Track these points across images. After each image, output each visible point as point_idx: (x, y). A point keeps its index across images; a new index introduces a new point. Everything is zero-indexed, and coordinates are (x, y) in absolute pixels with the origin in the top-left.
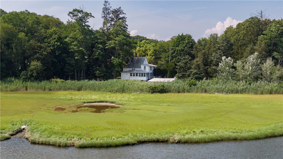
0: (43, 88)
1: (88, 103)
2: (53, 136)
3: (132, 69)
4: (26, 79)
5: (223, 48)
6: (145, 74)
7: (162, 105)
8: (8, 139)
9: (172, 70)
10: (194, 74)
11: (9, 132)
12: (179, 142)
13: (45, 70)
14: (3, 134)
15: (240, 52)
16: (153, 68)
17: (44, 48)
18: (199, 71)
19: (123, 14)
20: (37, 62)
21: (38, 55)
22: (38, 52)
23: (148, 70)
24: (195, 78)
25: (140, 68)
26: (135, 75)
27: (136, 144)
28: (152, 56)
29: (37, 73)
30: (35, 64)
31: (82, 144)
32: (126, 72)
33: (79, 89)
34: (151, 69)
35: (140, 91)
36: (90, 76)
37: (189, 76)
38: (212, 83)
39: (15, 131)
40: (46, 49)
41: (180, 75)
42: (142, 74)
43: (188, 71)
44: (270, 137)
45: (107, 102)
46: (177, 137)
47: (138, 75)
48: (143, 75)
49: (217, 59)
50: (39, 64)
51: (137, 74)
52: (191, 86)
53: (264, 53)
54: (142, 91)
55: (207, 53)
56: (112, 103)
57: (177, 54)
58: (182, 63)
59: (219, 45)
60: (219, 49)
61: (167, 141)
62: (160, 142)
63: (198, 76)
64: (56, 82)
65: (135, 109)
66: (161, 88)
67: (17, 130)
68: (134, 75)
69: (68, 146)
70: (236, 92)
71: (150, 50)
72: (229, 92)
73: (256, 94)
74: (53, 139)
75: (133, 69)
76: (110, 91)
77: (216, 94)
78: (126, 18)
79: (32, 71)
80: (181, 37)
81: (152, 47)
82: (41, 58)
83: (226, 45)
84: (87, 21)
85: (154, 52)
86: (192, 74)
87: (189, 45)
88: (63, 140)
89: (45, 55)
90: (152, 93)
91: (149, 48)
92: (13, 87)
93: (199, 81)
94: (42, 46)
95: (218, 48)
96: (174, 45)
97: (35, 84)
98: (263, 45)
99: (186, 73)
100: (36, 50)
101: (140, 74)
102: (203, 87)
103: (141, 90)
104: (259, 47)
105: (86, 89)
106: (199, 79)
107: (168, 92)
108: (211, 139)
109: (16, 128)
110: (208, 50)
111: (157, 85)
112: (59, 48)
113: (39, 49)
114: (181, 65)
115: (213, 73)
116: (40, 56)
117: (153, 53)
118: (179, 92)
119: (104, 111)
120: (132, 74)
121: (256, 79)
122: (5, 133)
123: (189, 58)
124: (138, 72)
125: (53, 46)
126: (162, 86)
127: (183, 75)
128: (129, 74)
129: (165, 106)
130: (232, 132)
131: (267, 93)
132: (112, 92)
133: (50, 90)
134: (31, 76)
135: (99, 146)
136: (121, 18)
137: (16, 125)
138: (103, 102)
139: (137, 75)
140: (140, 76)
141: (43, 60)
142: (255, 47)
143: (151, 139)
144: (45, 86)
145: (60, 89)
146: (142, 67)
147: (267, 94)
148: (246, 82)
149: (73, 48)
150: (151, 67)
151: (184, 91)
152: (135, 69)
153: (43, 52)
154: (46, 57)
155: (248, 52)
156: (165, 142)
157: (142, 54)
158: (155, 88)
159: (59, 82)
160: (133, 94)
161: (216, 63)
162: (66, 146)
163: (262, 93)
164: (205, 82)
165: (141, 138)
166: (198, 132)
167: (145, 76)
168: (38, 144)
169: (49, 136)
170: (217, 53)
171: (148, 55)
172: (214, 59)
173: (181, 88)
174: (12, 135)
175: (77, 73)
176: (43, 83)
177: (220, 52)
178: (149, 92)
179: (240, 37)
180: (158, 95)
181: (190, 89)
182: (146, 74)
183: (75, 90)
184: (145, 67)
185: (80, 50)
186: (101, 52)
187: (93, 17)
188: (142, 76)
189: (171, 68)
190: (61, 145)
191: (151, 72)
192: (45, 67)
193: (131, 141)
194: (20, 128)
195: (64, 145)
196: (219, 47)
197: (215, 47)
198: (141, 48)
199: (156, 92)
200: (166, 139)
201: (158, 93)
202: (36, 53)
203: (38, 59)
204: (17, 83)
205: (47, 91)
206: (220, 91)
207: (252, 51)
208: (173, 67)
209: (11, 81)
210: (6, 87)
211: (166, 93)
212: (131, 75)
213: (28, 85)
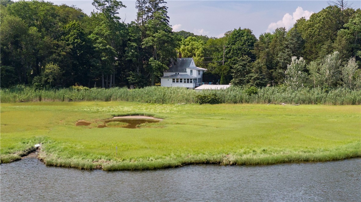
0: (62, 98)
1: (119, 116)
2: (75, 157)
3: (174, 73)
4: (39, 87)
5: (292, 46)
6: (191, 79)
7: (214, 119)
8: (17, 160)
9: (226, 74)
10: (255, 79)
11: (18, 152)
12: (235, 164)
13: (63, 75)
14: (11, 155)
15: (314, 51)
16: (201, 73)
17: (62, 47)
18: (261, 76)
19: (163, 2)
20: (53, 65)
21: (54, 55)
22: (55, 52)
23: (195, 75)
24: (255, 84)
25: (186, 72)
26: (179, 81)
27: (180, 166)
28: (201, 57)
29: (54, 79)
30: (51, 68)
31: (112, 167)
32: (167, 77)
33: (108, 99)
34: (199, 74)
35: (186, 101)
36: (121, 82)
37: (248, 82)
38: (277, 91)
39: (27, 150)
40: (64, 48)
41: (237, 81)
42: (188, 80)
43: (247, 75)
44: (351, 158)
45: (143, 115)
46: (232, 158)
47: (183, 80)
48: (190, 81)
49: (285, 60)
50: (56, 67)
51: (181, 79)
52: (250, 95)
53: (345, 52)
54: (188, 101)
55: (271, 52)
56: (150, 116)
57: (232, 54)
58: (239, 65)
59: (286, 43)
60: (287, 47)
61: (219, 163)
62: (211, 164)
63: (259, 82)
64: (78, 90)
65: (179, 124)
66: (213, 97)
67: (29, 149)
68: (177, 82)
69: (94, 169)
70: (309, 103)
71: (198, 49)
72: (299, 102)
73: (335, 104)
74: (75, 160)
75: (176, 73)
76: (147, 102)
77: (283, 105)
78: (168, 8)
79: (47, 76)
80: (239, 33)
81: (201, 45)
82: (58, 59)
83: (296, 42)
84: (117, 12)
85: (204, 51)
86: (252, 79)
87: (248, 42)
88: (87, 162)
89: (64, 55)
90: (200, 104)
91: (197, 46)
92: (23, 97)
93: (261, 88)
94: (59, 44)
95: (285, 45)
96: (229, 42)
97: (51, 93)
98: (344, 42)
99: (245, 78)
100: (52, 50)
101: (185, 79)
102: (266, 95)
103: (186, 99)
104: (339, 44)
105: (116, 99)
106: (261, 85)
107: (221, 103)
108: (276, 160)
109: (28, 147)
110: (273, 49)
111: (207, 94)
112: (80, 47)
113: (56, 48)
114: (238, 67)
115: (279, 78)
116: (58, 57)
117: (202, 53)
118: (235, 102)
119: (140, 126)
120: (176, 80)
121: (335, 85)
122: (14, 153)
123: (248, 59)
124: (183, 78)
125: (73, 43)
126: (213, 95)
127: (241, 80)
128: (171, 80)
129: (218, 119)
130: (302, 151)
132: (150, 103)
133: (71, 100)
134: (46, 82)
135: (133, 169)
136: (161, 8)
137: (27, 143)
138: (138, 115)
139: (181, 82)
140: (185, 82)
141: (61, 62)
142: (334, 45)
143: (199, 160)
144: (64, 96)
145: (83, 99)
146: (188, 70)
147: (349, 105)
148: (322, 89)
149: (98, 46)
150: (199, 71)
151: (241, 101)
152: (178, 73)
153: (60, 52)
154: (65, 58)
155: (324, 51)
156: (217, 163)
157: (187, 54)
158: (205, 97)
159: (81, 90)
160: (176, 105)
161: (283, 65)
162: (91, 169)
163: (342, 104)
164: (269, 89)
165: (186, 159)
166: (259, 151)
167: (191, 82)
168: (56, 166)
169: (69, 156)
170: (284, 52)
171: (195, 55)
172: (280, 60)
173: (237, 97)
174: (23, 155)
175: (105, 79)
176: (62, 91)
177: (288, 51)
178: (197, 102)
179: (314, 32)
180: (208, 106)
181: (249, 99)
182: (193, 80)
183: (102, 100)
184: (191, 71)
185: (107, 49)
186: (135, 52)
187: (124, 6)
188: (188, 82)
189: (225, 72)
190: (85, 167)
191: (200, 77)
192: (64, 72)
193: (174, 162)
194: (33, 147)
195: (89, 167)
196: (287, 45)
197: (282, 45)
198: (187, 47)
199: (206, 103)
200: (218, 160)
201: (209, 104)
202: (51, 53)
203: (55, 61)
204: (29, 92)
205: (66, 102)
206: (288, 101)
207: (330, 50)
208: (227, 71)
209: (21, 90)
210: (15, 97)
211: (218, 104)
212: (174, 81)
213: (43, 94)
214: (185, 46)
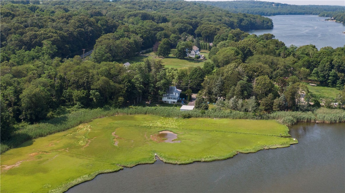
1: (161, 131)
3: (168, 95)
4: (116, 107)
13: (125, 101)
16: (179, 93)
20: (121, 97)
22: (121, 91)
25: (173, 94)
29: (122, 104)
30: (121, 99)
32: (165, 96)
33: (146, 113)
35: (178, 117)
37: (201, 107)
38: (213, 112)
49: (216, 92)
52: (202, 114)
55: (210, 87)
63: (206, 108)
66: (188, 115)
68: (170, 99)
70: (224, 118)
71: (176, 75)
72: (220, 117)
77: (215, 119)
85: (178, 77)
86: (203, 106)
87: (200, 75)
90: (184, 119)
92: (111, 113)
96: (191, 74)
97: (121, 110)
99: (200, 105)
101: (173, 98)
102: (208, 114)
105: (149, 114)
112: (130, 87)
113: (121, 89)
118: (197, 117)
125: (127, 86)
127: (198, 106)
128: (167, 98)
131: (238, 119)
133: (131, 114)
138: (166, 130)
141: (124, 96)
144: (127, 112)
145: (136, 113)
146: (174, 93)
149: (137, 85)
151: (199, 117)
152: (170, 95)
153: (123, 91)
154: (125, 94)
159: (133, 108)
160: (174, 119)
163: (236, 119)
164: (209, 111)
167: (176, 99)
173: (197, 115)
176: (126, 109)
178: (183, 117)
180: (187, 120)
181: (202, 116)
183: (143, 113)
184: (176, 94)
185: (141, 87)
188: (174, 99)
191: (179, 95)
196: (217, 85)
197: (215, 84)
198: (170, 74)
201: (187, 118)
202: (120, 92)
203: (121, 95)
204: (113, 110)
205: (129, 115)
206: (216, 117)
207: (234, 90)
210: (108, 113)
211: (190, 118)
212: (168, 98)
213: (119, 111)
214: (169, 73)
